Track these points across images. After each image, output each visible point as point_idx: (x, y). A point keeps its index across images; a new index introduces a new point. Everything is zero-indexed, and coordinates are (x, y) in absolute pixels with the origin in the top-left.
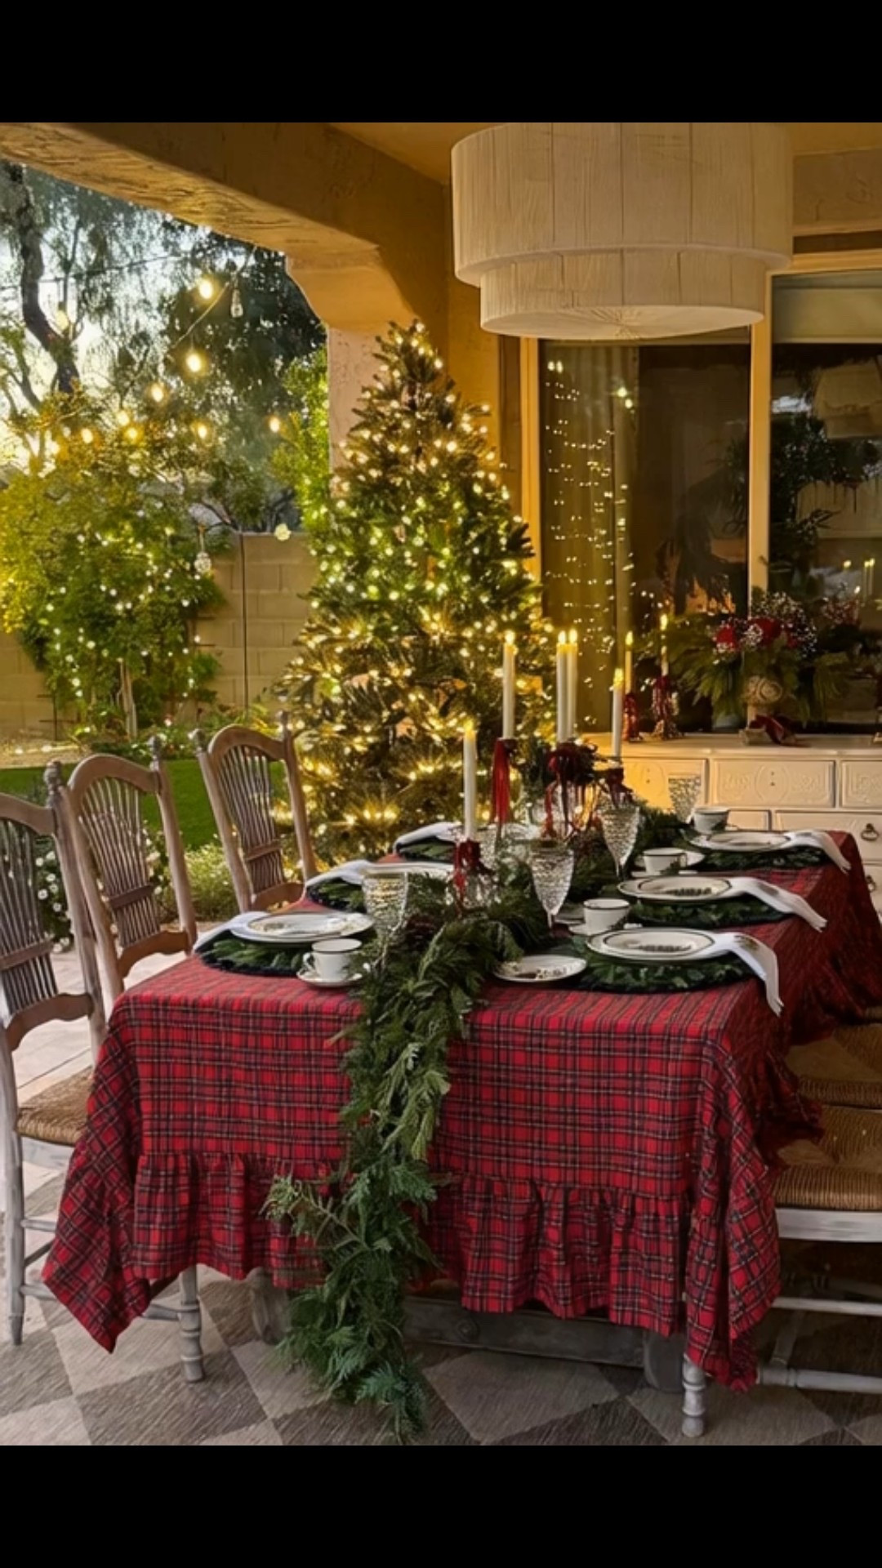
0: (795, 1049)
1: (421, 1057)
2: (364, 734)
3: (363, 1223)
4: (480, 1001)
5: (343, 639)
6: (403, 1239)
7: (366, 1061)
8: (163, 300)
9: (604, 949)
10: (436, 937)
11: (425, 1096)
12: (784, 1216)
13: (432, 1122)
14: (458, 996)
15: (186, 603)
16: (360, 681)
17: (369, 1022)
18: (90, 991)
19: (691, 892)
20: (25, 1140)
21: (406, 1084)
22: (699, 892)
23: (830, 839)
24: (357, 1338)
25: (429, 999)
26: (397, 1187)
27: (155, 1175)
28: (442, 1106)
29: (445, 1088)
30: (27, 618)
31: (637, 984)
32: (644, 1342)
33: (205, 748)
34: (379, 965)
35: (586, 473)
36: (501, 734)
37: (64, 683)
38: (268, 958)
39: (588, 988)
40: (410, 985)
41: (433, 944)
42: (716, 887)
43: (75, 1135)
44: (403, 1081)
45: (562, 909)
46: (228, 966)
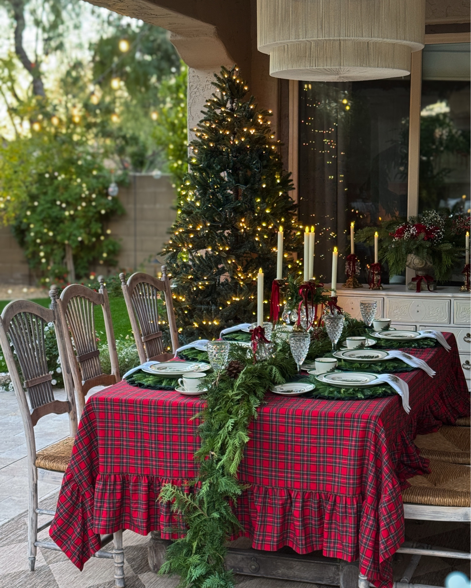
0: (419, 437)
1: (235, 426)
2: (204, 280)
3: (206, 506)
4: (264, 402)
5: (194, 231)
6: (225, 513)
7: (209, 429)
8: (90, 44)
9: (324, 380)
10: (242, 372)
11: (237, 444)
12: (407, 508)
13: (240, 457)
14: (252, 399)
15: (103, 212)
16: (201, 253)
17: (210, 410)
18: (70, 400)
19: (368, 357)
20: (39, 469)
21: (228, 438)
22: (373, 357)
23: (442, 335)
24: (202, 560)
25: (238, 400)
26: (222, 488)
27: (105, 485)
28: (246, 448)
29: (247, 440)
30: (16, 218)
31: (339, 396)
32: (340, 573)
33: (125, 282)
34: (215, 383)
35: (323, 146)
36: (276, 277)
37: (35, 254)
38: (161, 382)
39: (316, 397)
40: (230, 393)
41: (241, 375)
42: (381, 355)
43: (64, 467)
44: (226, 438)
45: (304, 363)
46: (140, 385)
